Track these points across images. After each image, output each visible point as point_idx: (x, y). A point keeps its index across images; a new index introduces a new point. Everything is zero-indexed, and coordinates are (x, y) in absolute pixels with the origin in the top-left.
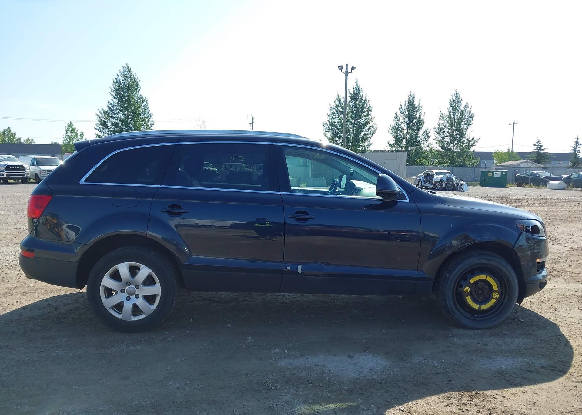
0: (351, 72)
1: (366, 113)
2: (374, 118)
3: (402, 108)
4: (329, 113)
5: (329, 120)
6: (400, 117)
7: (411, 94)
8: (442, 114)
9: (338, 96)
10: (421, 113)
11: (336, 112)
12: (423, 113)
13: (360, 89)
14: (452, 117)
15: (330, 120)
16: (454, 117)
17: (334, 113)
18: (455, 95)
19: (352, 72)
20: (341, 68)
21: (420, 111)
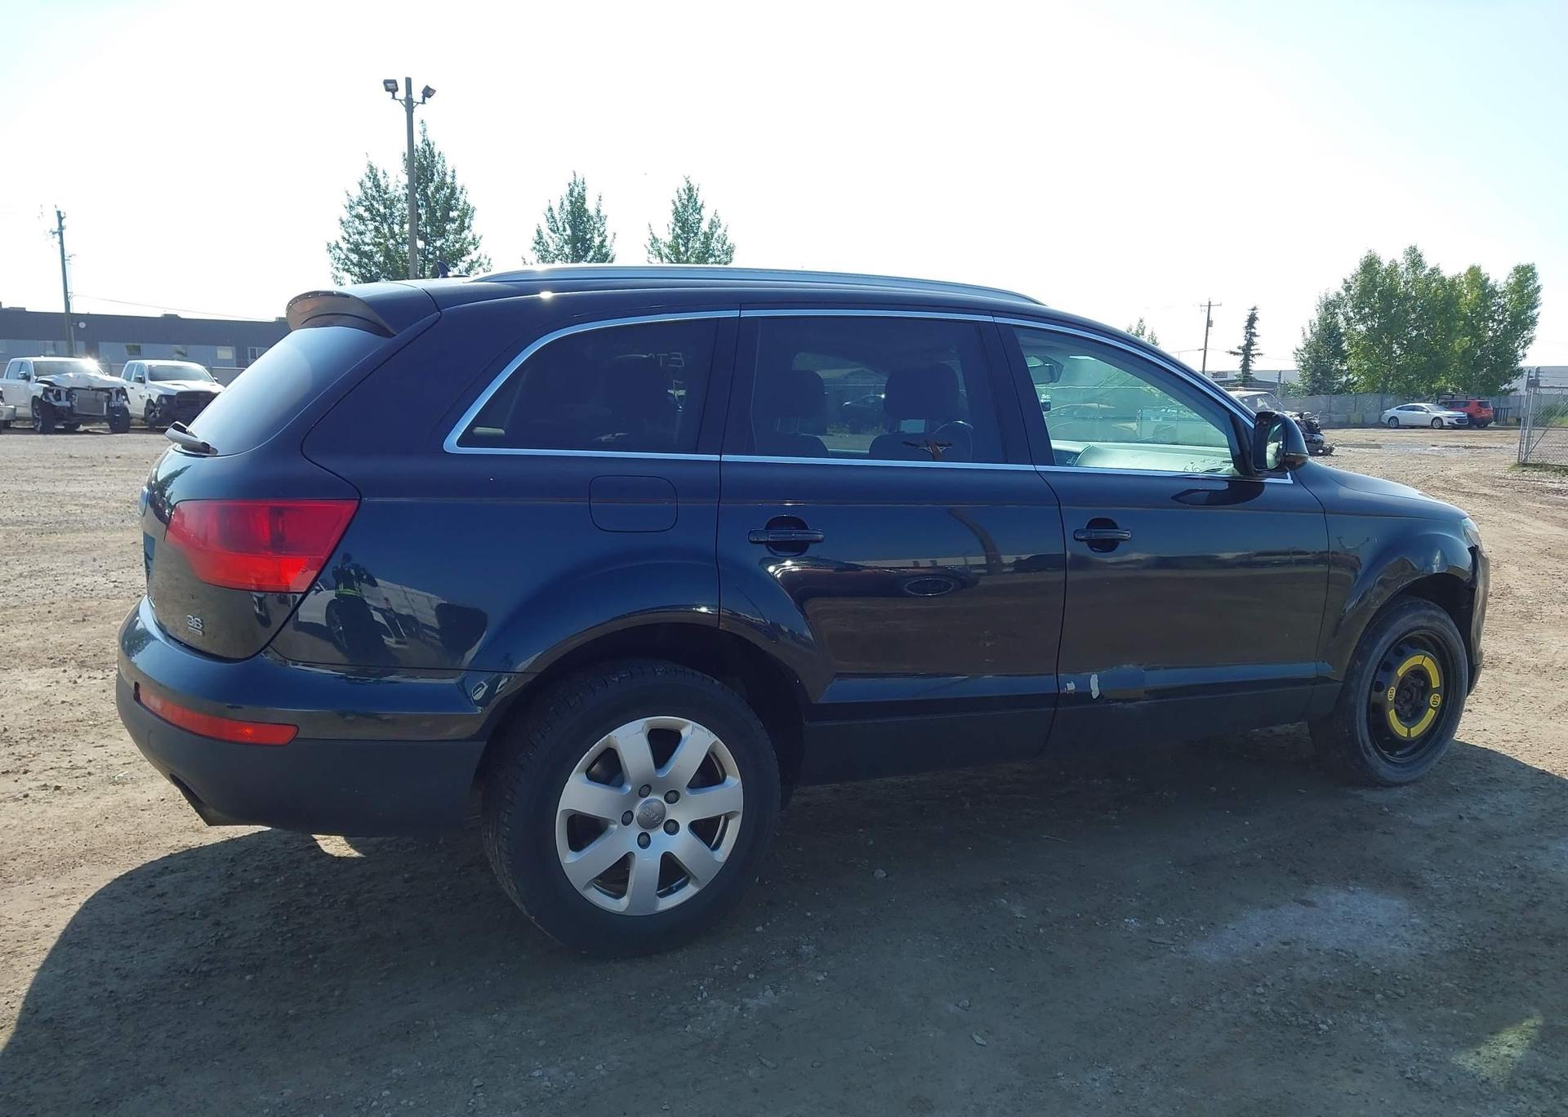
0: (424, 102)
1: (457, 223)
2: (480, 238)
3: (553, 218)
4: (346, 216)
5: (347, 236)
6: (550, 241)
7: (575, 181)
8: (655, 240)
9: (371, 168)
10: (603, 233)
11: (366, 215)
12: (609, 233)
13: (436, 154)
14: (682, 249)
15: (350, 236)
16: (687, 251)
17: (360, 217)
18: (687, 191)
19: (426, 101)
20: (391, 86)
21: (602, 230)
